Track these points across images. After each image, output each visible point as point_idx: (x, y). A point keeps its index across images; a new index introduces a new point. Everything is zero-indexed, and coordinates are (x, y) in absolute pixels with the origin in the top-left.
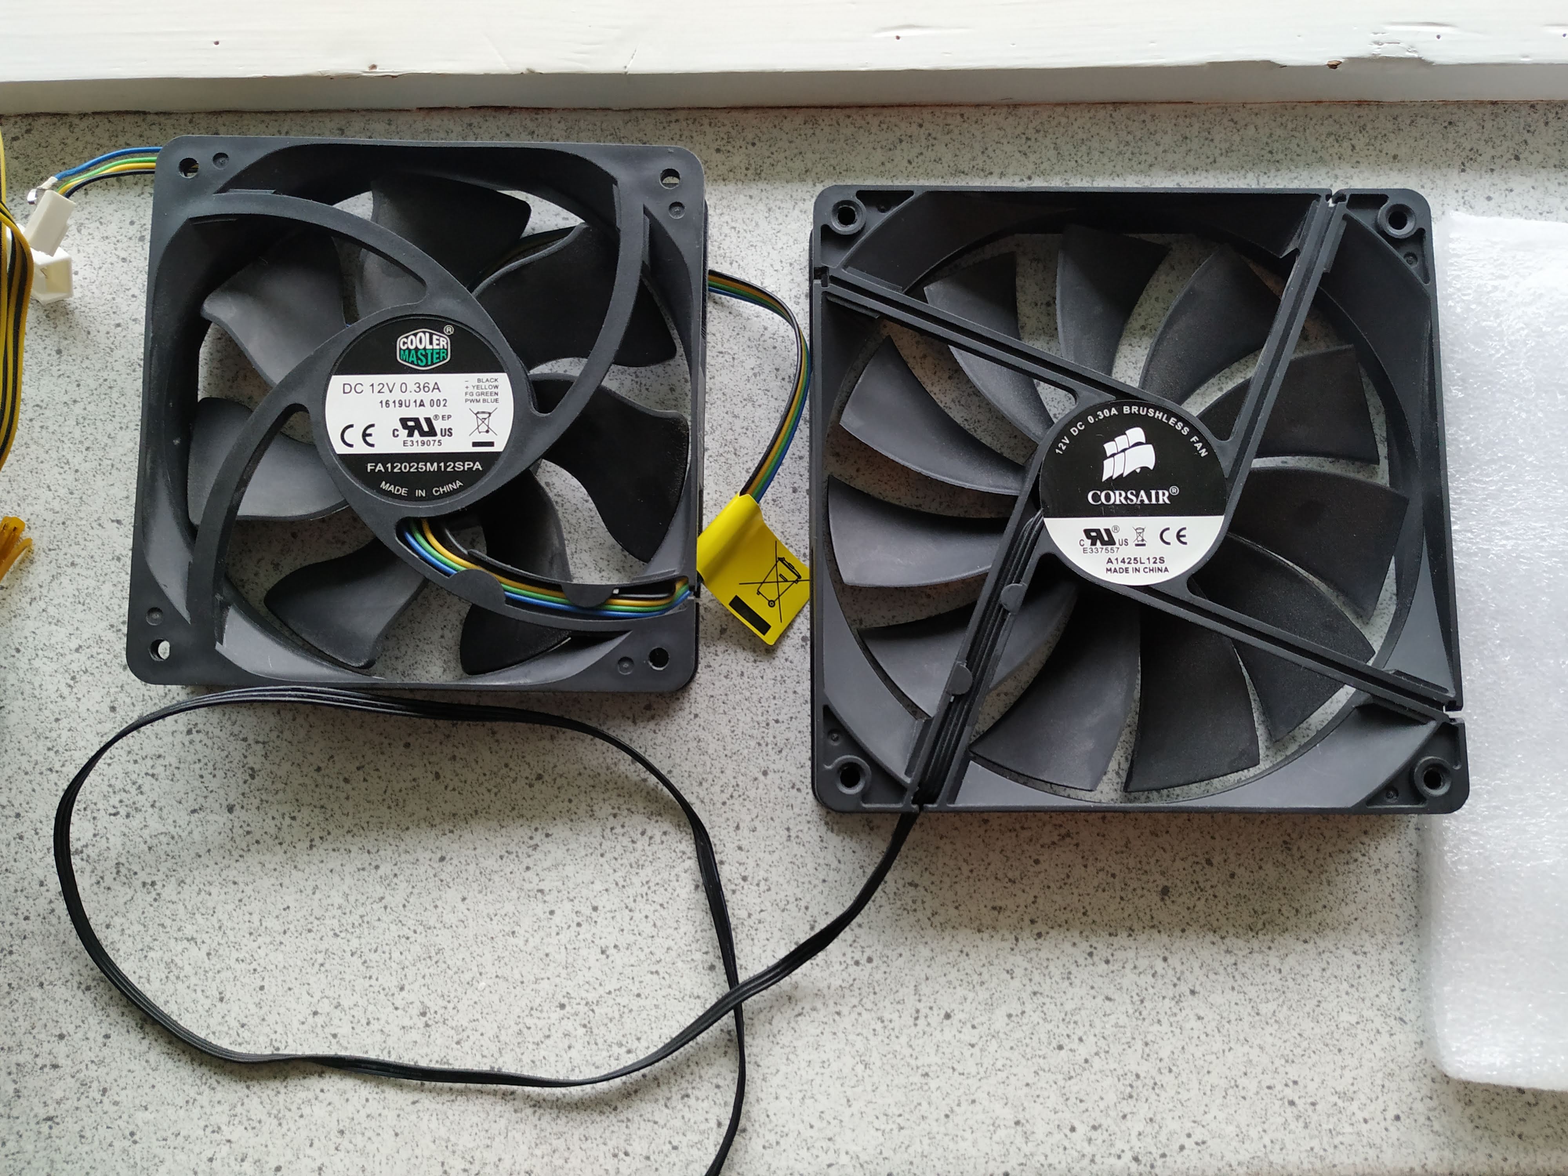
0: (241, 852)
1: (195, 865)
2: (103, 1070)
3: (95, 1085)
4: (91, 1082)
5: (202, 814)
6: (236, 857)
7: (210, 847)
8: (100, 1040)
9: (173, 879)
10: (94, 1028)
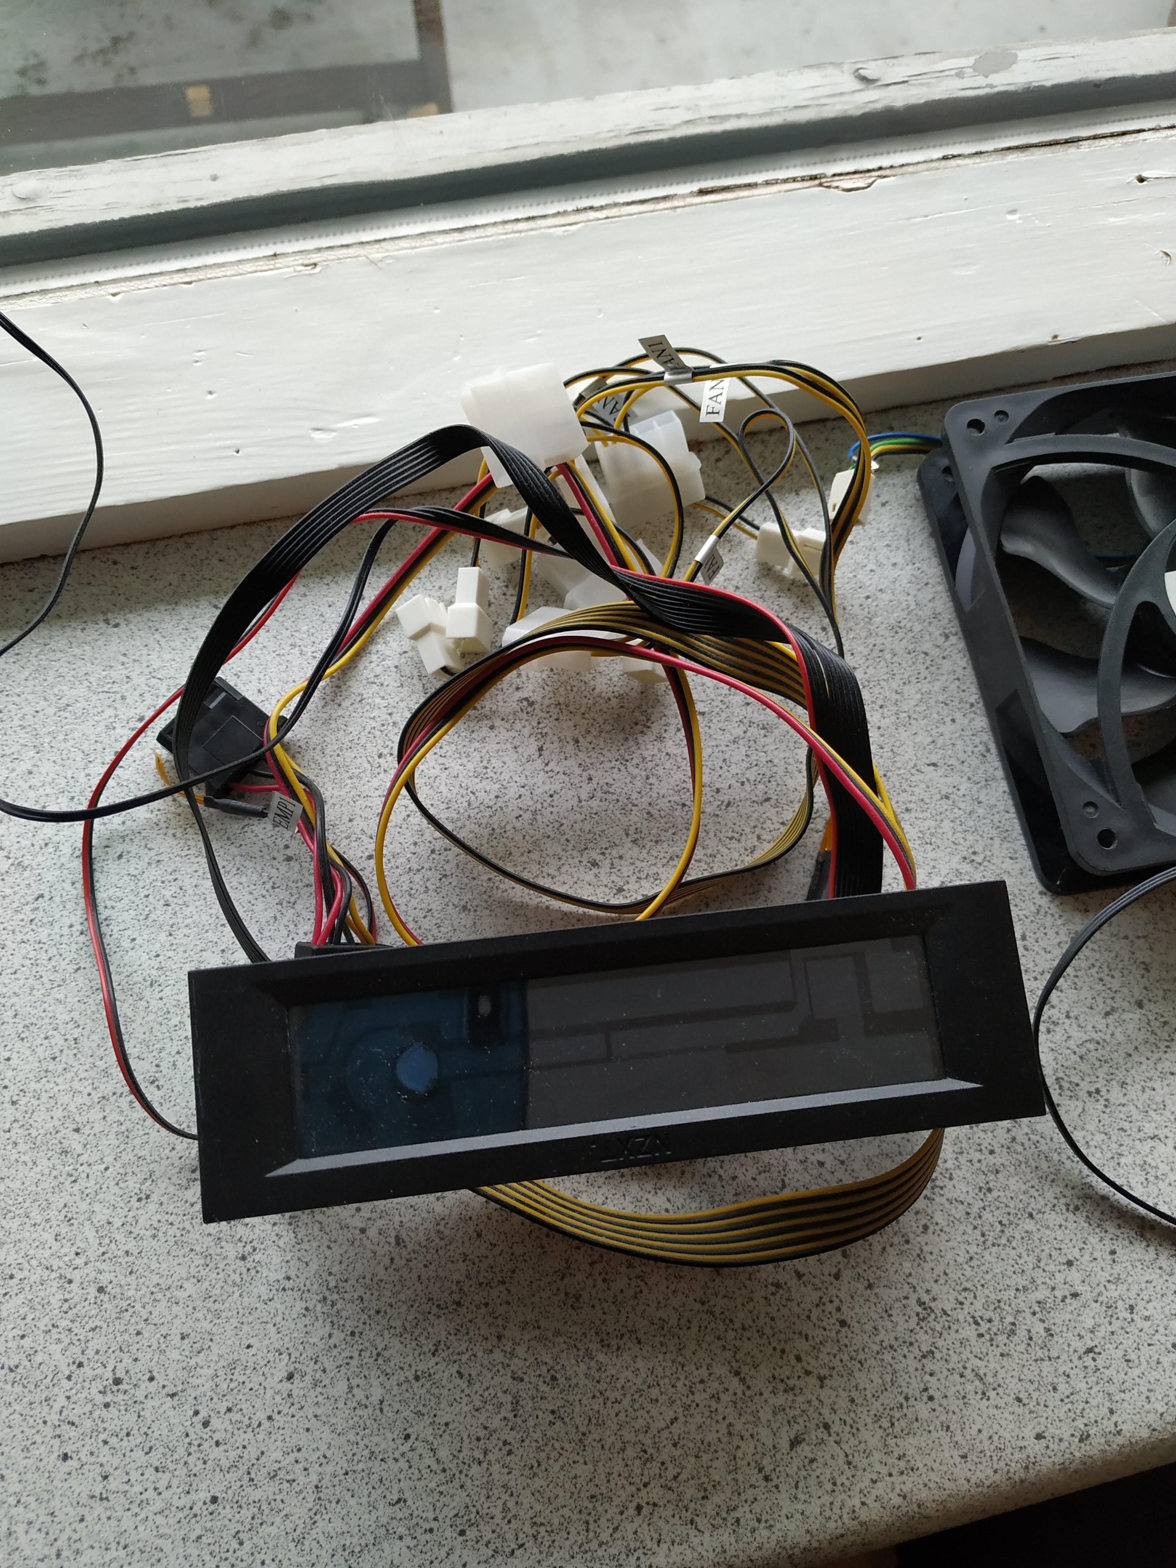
0: (1167, 1044)
1: (1129, 1065)
2: (1122, 1288)
3: (1120, 1304)
4: (1115, 1302)
5: (1116, 1015)
6: (1163, 1048)
7: (1137, 1044)
8: (1109, 1257)
9: (1114, 1082)
10: (1097, 1247)
